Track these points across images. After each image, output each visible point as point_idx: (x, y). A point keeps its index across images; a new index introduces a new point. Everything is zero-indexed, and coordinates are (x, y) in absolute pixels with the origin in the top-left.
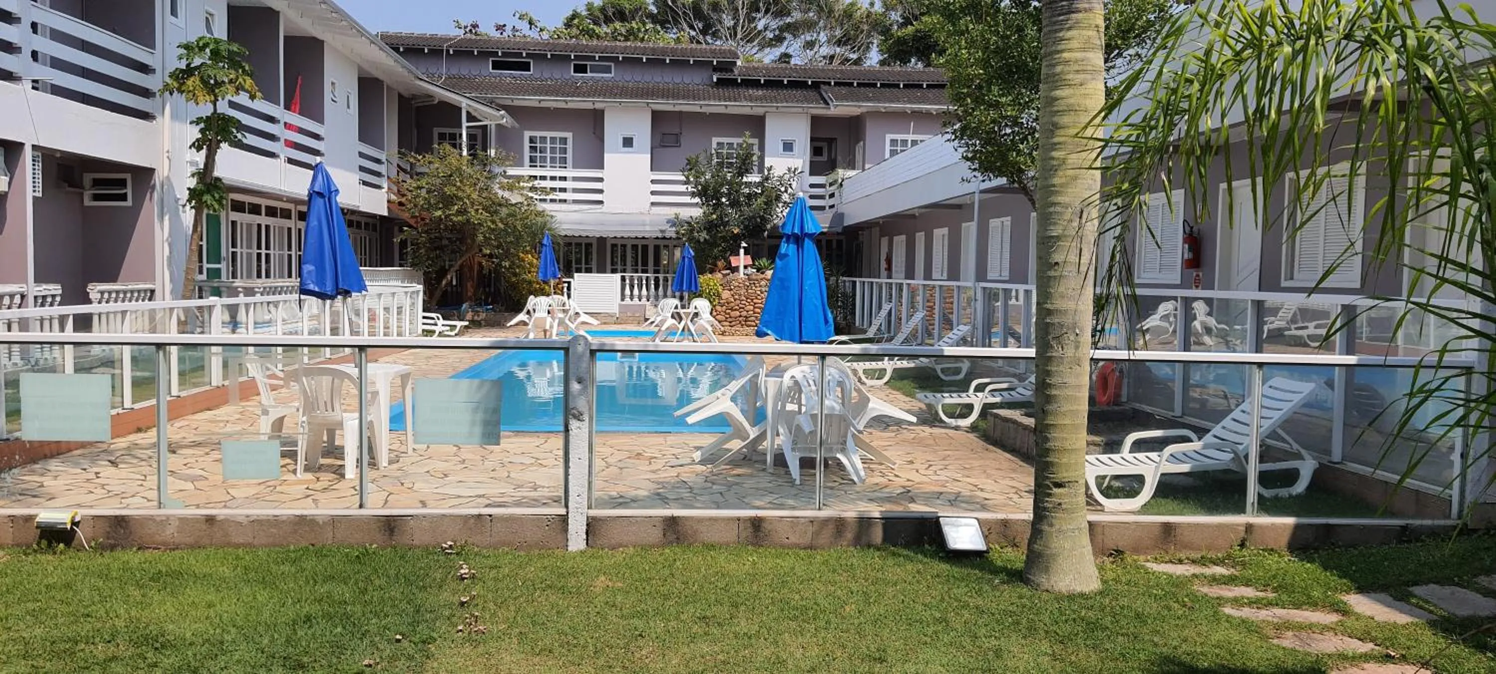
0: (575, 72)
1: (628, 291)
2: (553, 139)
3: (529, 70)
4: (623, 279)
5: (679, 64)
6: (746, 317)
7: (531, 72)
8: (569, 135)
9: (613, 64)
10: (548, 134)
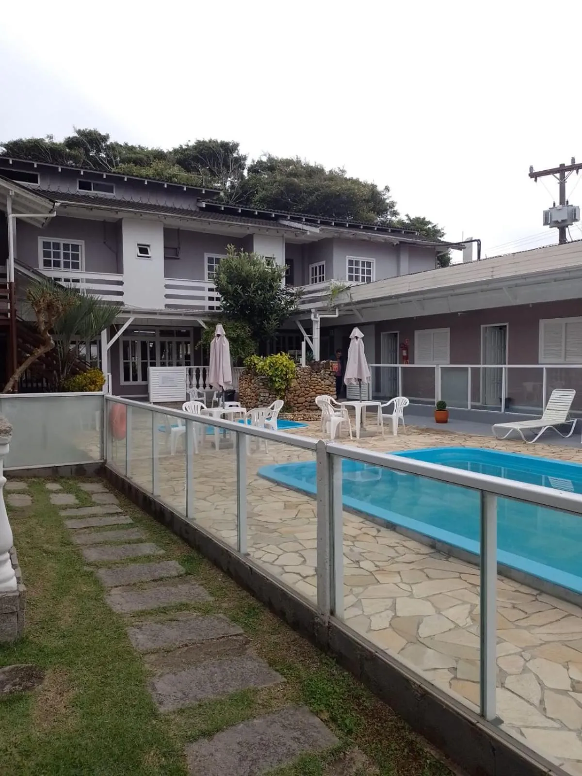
0: (80, 188)
1: (194, 381)
2: (66, 247)
3: (37, 182)
4: (190, 371)
5: (174, 190)
6: (310, 402)
7: (39, 184)
8: (81, 243)
9: (114, 185)
10: (62, 241)
